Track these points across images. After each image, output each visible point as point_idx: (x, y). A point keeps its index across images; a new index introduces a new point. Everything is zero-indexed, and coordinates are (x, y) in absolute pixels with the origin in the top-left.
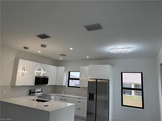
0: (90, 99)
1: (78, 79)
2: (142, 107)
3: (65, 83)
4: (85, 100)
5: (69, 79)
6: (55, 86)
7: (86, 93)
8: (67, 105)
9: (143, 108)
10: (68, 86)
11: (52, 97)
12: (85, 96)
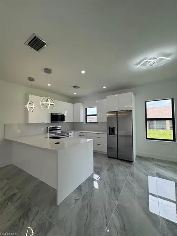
0: (109, 134)
1: (96, 115)
2: (172, 139)
3: (82, 120)
4: (104, 136)
5: (86, 115)
6: (73, 123)
7: (105, 128)
8: (86, 140)
9: (174, 140)
10: (86, 123)
11: (70, 134)
12: (104, 132)
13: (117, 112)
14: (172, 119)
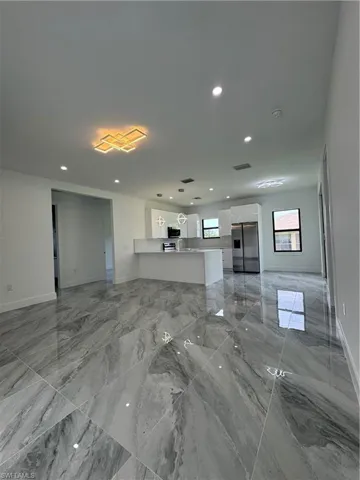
0: (235, 247)
2: (299, 250)
4: (230, 251)
7: (230, 242)
9: (301, 251)
10: (204, 238)
12: (228, 247)
13: (242, 224)
14: (299, 230)
